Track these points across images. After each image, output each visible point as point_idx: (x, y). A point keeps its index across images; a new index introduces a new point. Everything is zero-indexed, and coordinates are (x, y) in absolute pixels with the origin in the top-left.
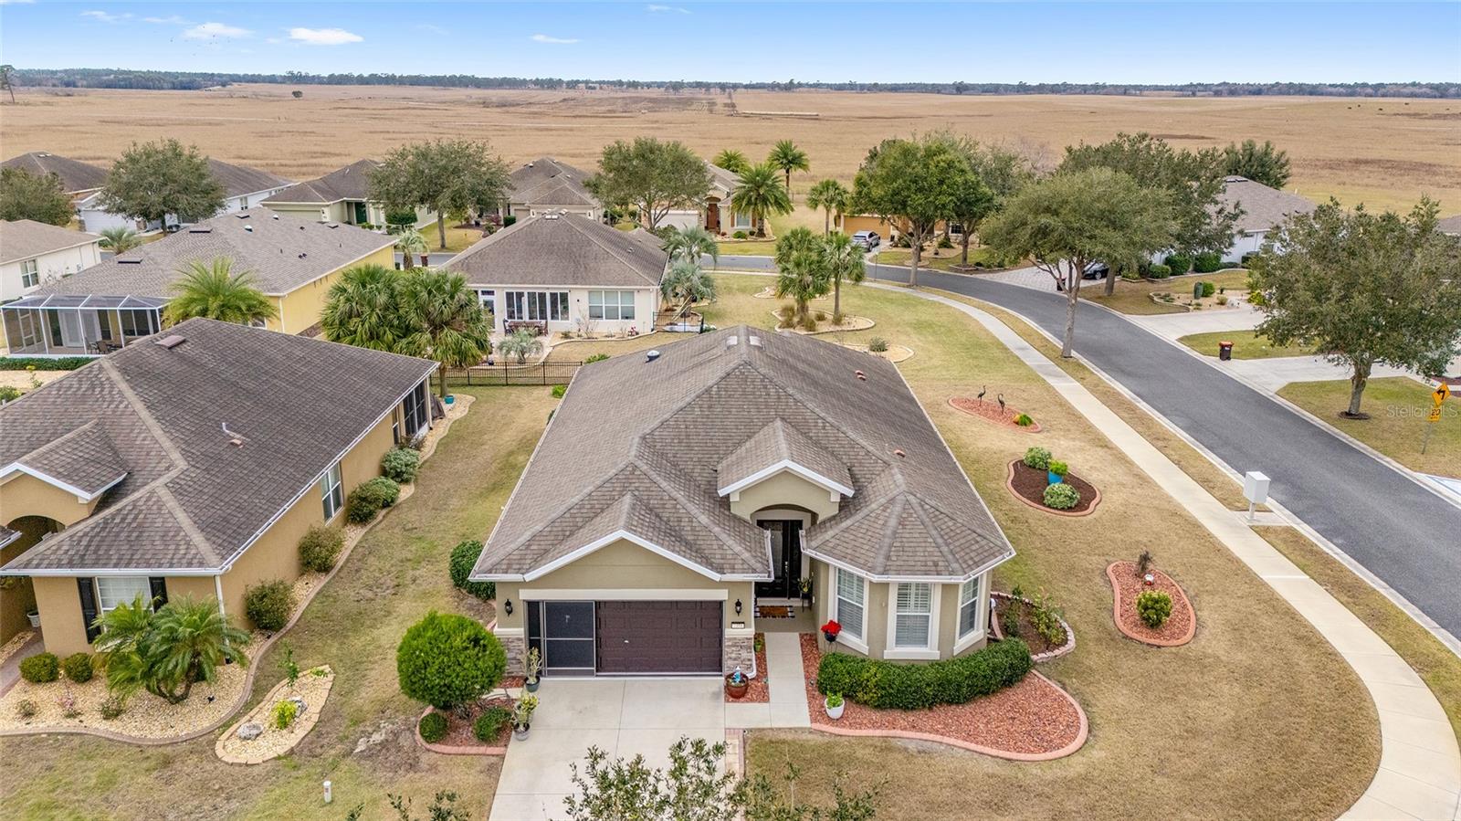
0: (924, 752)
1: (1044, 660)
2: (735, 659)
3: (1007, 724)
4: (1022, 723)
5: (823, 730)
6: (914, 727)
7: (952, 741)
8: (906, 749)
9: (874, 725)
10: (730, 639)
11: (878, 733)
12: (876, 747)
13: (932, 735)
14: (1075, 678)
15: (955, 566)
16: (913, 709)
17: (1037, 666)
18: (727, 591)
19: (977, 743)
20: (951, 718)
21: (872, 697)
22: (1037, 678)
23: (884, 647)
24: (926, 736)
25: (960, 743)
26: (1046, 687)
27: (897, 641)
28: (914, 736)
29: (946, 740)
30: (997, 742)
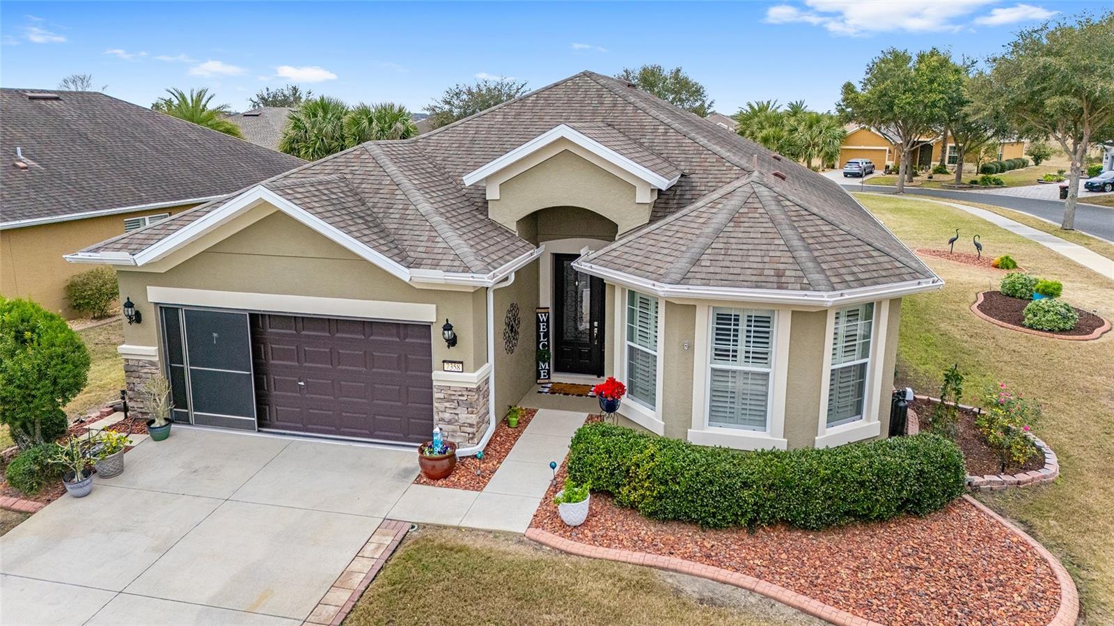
0: (712, 602)
1: (995, 487)
2: (449, 422)
3: (897, 578)
4: (931, 578)
5: (542, 539)
6: (708, 556)
7: (774, 590)
8: (677, 592)
9: (638, 544)
10: (441, 389)
11: (638, 557)
12: (620, 580)
13: (737, 575)
14: (1055, 519)
15: (816, 277)
16: (716, 527)
17: (979, 495)
18: (434, 306)
19: (824, 601)
20: (787, 552)
21: (643, 497)
22: (978, 511)
23: (688, 423)
24: (724, 574)
25: (789, 595)
26: (992, 525)
27: (711, 415)
28: (703, 573)
29: (763, 586)
30: (869, 605)
